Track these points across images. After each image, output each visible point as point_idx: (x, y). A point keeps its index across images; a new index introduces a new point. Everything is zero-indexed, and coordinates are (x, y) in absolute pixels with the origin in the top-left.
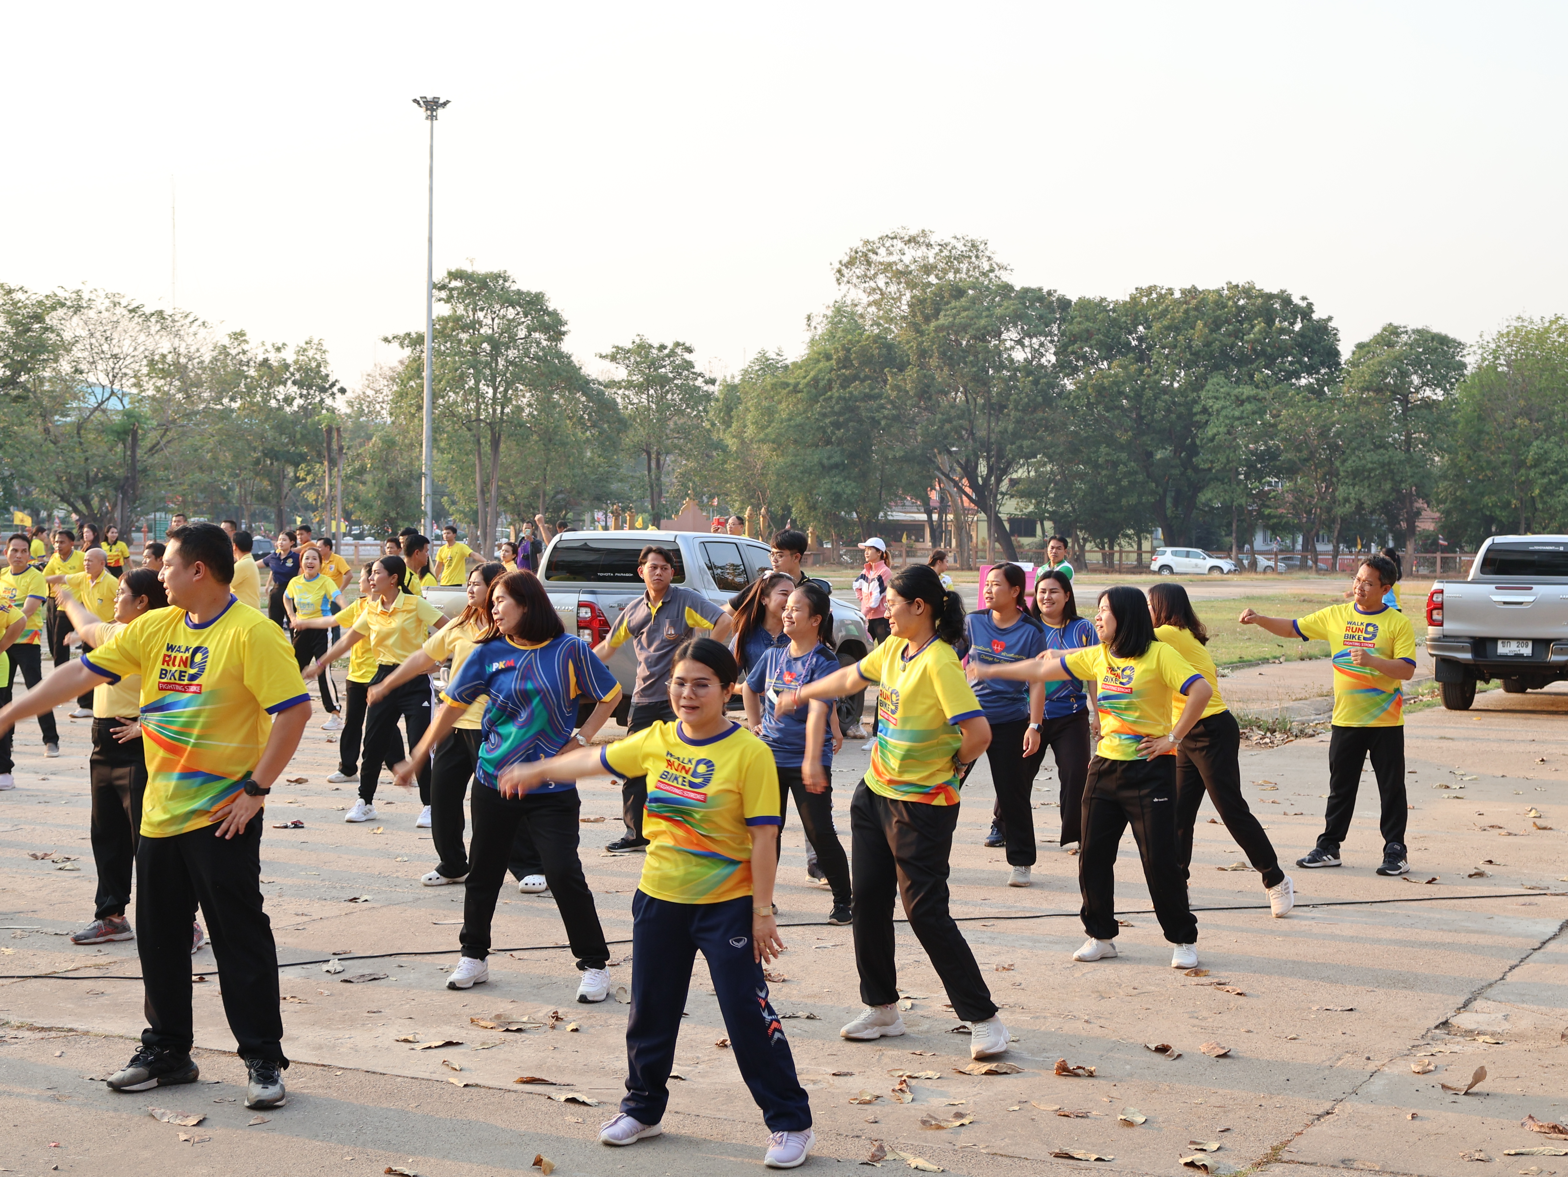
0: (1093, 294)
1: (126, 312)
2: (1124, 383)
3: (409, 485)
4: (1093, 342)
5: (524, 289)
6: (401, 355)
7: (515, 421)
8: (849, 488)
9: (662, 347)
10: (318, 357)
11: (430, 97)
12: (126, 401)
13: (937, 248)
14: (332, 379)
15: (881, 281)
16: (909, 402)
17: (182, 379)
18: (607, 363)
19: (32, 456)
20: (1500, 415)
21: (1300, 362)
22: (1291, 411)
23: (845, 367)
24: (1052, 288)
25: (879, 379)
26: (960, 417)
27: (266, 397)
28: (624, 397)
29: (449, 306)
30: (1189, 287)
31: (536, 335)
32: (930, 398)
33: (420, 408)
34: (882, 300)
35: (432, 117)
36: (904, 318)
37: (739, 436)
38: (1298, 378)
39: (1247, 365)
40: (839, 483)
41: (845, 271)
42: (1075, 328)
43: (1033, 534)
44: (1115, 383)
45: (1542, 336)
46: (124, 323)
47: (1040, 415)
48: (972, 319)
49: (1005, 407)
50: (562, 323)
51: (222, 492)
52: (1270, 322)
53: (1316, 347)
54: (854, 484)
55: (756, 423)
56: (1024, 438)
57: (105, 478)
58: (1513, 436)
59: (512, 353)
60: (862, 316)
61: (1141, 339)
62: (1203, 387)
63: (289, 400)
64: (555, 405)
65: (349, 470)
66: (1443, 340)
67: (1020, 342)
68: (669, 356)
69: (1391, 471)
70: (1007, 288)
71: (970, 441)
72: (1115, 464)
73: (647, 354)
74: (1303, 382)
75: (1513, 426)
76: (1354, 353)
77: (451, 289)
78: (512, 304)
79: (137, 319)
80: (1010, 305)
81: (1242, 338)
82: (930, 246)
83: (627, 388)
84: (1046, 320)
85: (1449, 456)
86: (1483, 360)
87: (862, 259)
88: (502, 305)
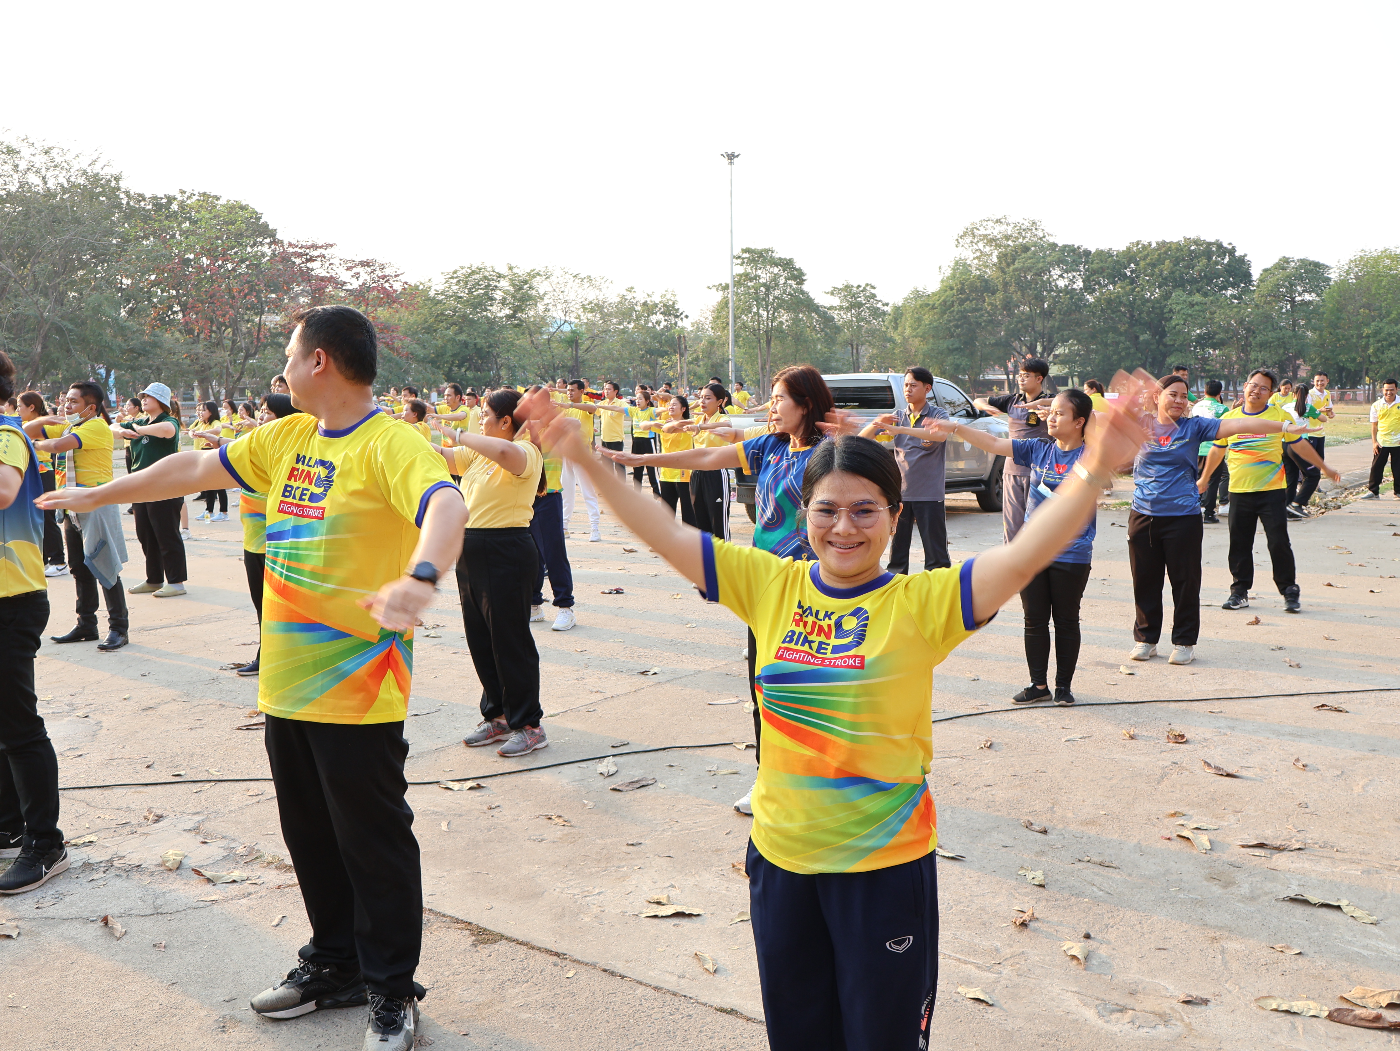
0: (1104, 247)
1: (571, 277)
2: (1123, 296)
3: (722, 366)
4: (1105, 274)
5: (783, 257)
6: (718, 296)
7: (779, 329)
8: (964, 362)
9: (859, 286)
10: (673, 298)
11: (730, 153)
12: (573, 326)
13: (1012, 226)
14: (681, 311)
15: (981, 245)
16: (998, 312)
17: (601, 313)
18: (829, 295)
19: (524, 356)
20: (1350, 308)
21: (1227, 281)
22: (1222, 310)
23: (961, 294)
24: (1080, 244)
25: (981, 299)
26: (1027, 320)
27: (647, 322)
28: (838, 314)
29: (742, 267)
30: (1161, 240)
31: (790, 282)
32: (1010, 310)
33: (728, 324)
34: (981, 256)
35: (731, 163)
36: (995, 265)
37: (902, 334)
38: (1226, 289)
39: (1195, 284)
40: (958, 359)
41: (961, 240)
42: (1095, 266)
43: (1067, 385)
44: (1118, 297)
45: (1377, 260)
46: (570, 282)
47: (1073, 317)
48: (1034, 264)
49: (1053, 313)
50: (803, 274)
51: (625, 373)
52: (1209, 258)
53: (1237, 272)
54: (965, 359)
55: (911, 327)
56: (1065, 330)
57: (563, 367)
58: (1358, 320)
59: (777, 293)
60: (970, 265)
61: (1132, 272)
62: (1170, 297)
63: (658, 323)
64: (801, 320)
65: (690, 359)
66: (1317, 265)
67: (1061, 276)
68: (862, 291)
69: (1284, 343)
70: (1054, 246)
71: (1033, 333)
72: (1118, 343)
73: (851, 291)
74: (1229, 292)
75: (1358, 314)
76: (1261, 275)
77: (743, 259)
78: (777, 265)
79: (577, 281)
80: (1056, 255)
81: (1193, 269)
82: (1008, 224)
83: (839, 310)
84: (1076, 263)
85: (1317, 333)
86: (1340, 276)
87: (970, 232)
88: (771, 266)
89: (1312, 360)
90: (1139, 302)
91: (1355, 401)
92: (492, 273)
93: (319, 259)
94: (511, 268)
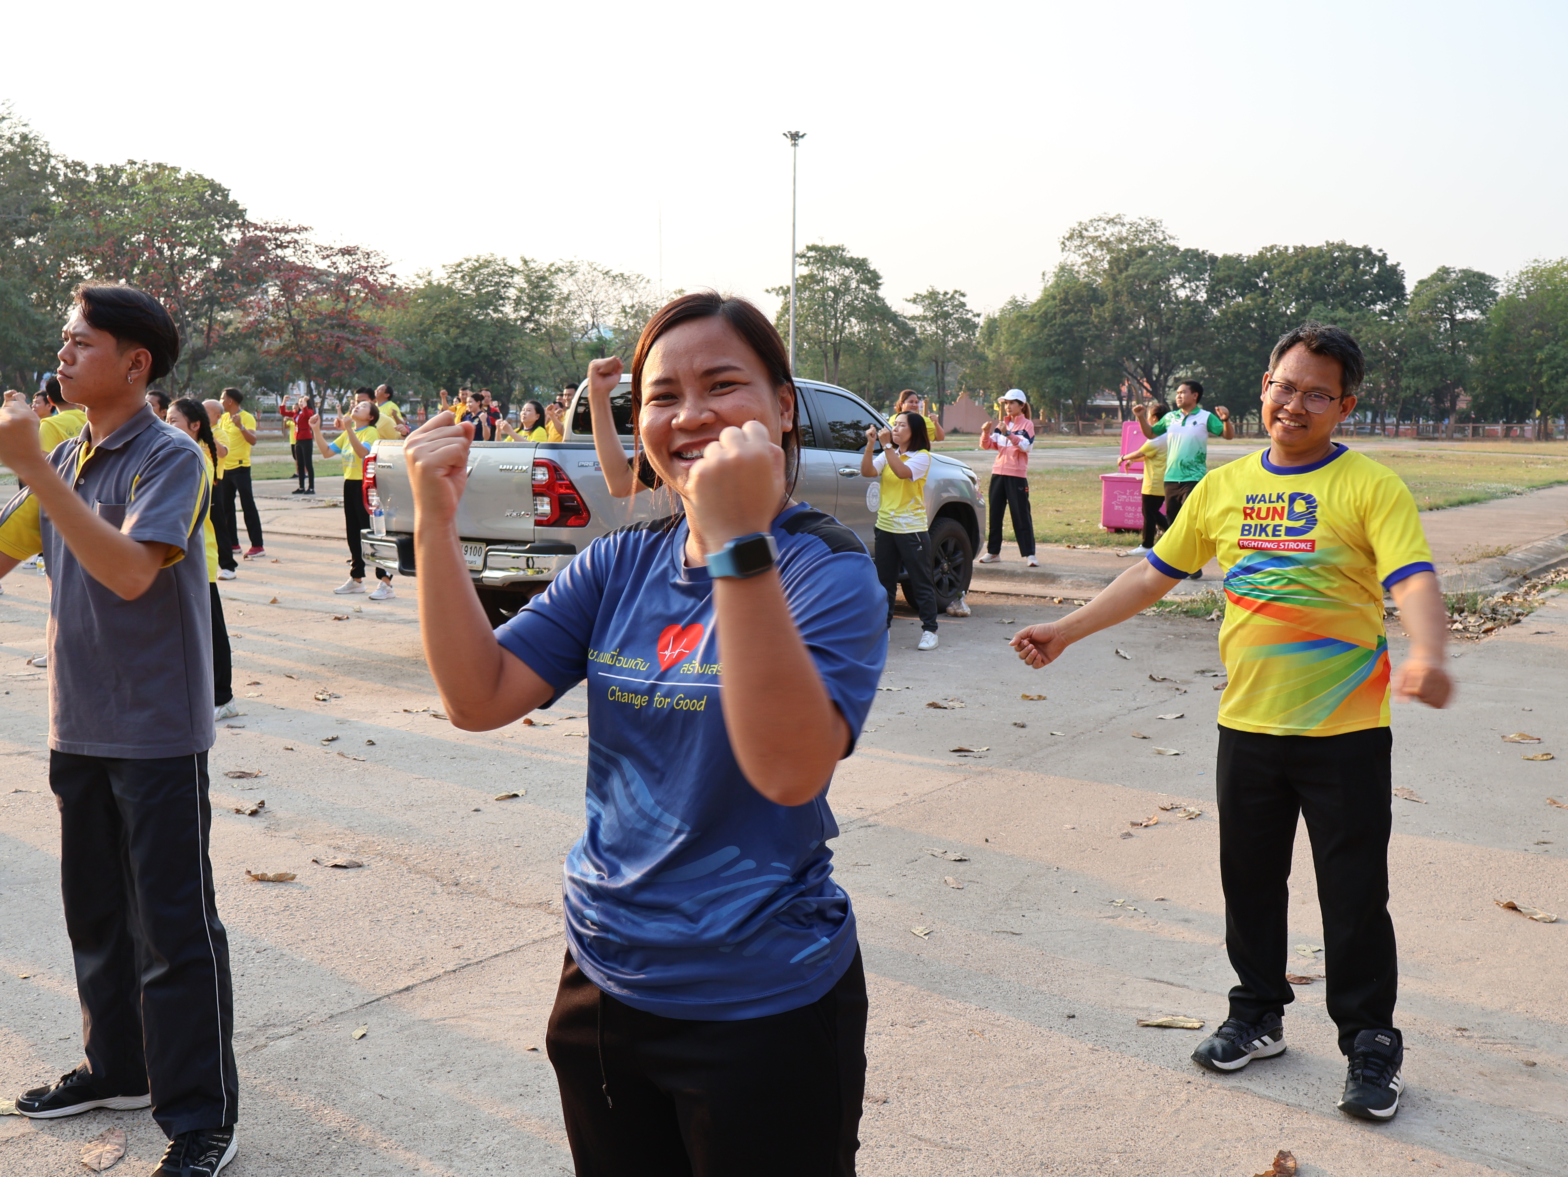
0: (1232, 252)
1: (600, 275)
2: (1253, 310)
4: (1233, 283)
5: (855, 257)
7: (850, 342)
8: (1066, 384)
9: (946, 293)
11: (793, 132)
12: (602, 331)
13: (1128, 226)
15: (1090, 249)
16: (1107, 326)
18: (911, 304)
19: (539, 366)
20: (1520, 328)
21: (1377, 294)
22: (1369, 328)
23: (1065, 304)
24: (1205, 249)
25: (1087, 311)
26: (1141, 336)
28: (921, 326)
29: (807, 268)
30: (1300, 245)
31: (863, 286)
32: (1121, 323)
34: (1093, 261)
35: (795, 145)
36: (1105, 271)
37: (996, 351)
38: (1375, 303)
39: (1339, 297)
40: (1060, 380)
41: (1067, 243)
42: (1221, 274)
44: (1248, 311)
45: (1553, 272)
46: (600, 280)
47: (1195, 333)
48: (1150, 270)
49: (1171, 328)
50: (879, 278)
52: (1356, 267)
53: (1388, 284)
54: (1069, 381)
55: (1007, 342)
56: (1184, 349)
58: (1530, 342)
59: (848, 298)
60: (1078, 272)
61: (1265, 281)
64: (876, 331)
66: (1482, 277)
67: (1182, 286)
68: (950, 299)
69: (1441, 368)
70: (1175, 250)
71: (1148, 352)
72: (1246, 365)
73: (936, 299)
74: (1378, 307)
75: (1530, 335)
76: (1416, 287)
77: (809, 258)
78: (847, 266)
79: (608, 279)
80: (1176, 261)
81: (1336, 279)
82: (1123, 225)
83: (923, 321)
84: (1200, 270)
85: (1481, 357)
86: (1509, 290)
87: (1078, 235)
88: (841, 266)
89: (1474, 389)
90: (1272, 317)
91: (1522, 438)
92: (502, 267)
93: (291, 245)
94: (525, 262)
